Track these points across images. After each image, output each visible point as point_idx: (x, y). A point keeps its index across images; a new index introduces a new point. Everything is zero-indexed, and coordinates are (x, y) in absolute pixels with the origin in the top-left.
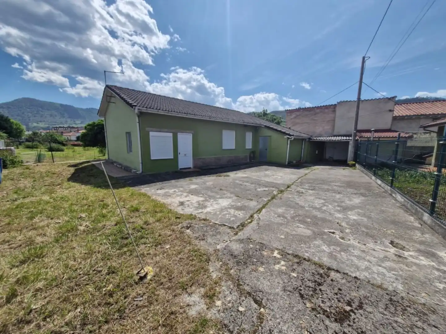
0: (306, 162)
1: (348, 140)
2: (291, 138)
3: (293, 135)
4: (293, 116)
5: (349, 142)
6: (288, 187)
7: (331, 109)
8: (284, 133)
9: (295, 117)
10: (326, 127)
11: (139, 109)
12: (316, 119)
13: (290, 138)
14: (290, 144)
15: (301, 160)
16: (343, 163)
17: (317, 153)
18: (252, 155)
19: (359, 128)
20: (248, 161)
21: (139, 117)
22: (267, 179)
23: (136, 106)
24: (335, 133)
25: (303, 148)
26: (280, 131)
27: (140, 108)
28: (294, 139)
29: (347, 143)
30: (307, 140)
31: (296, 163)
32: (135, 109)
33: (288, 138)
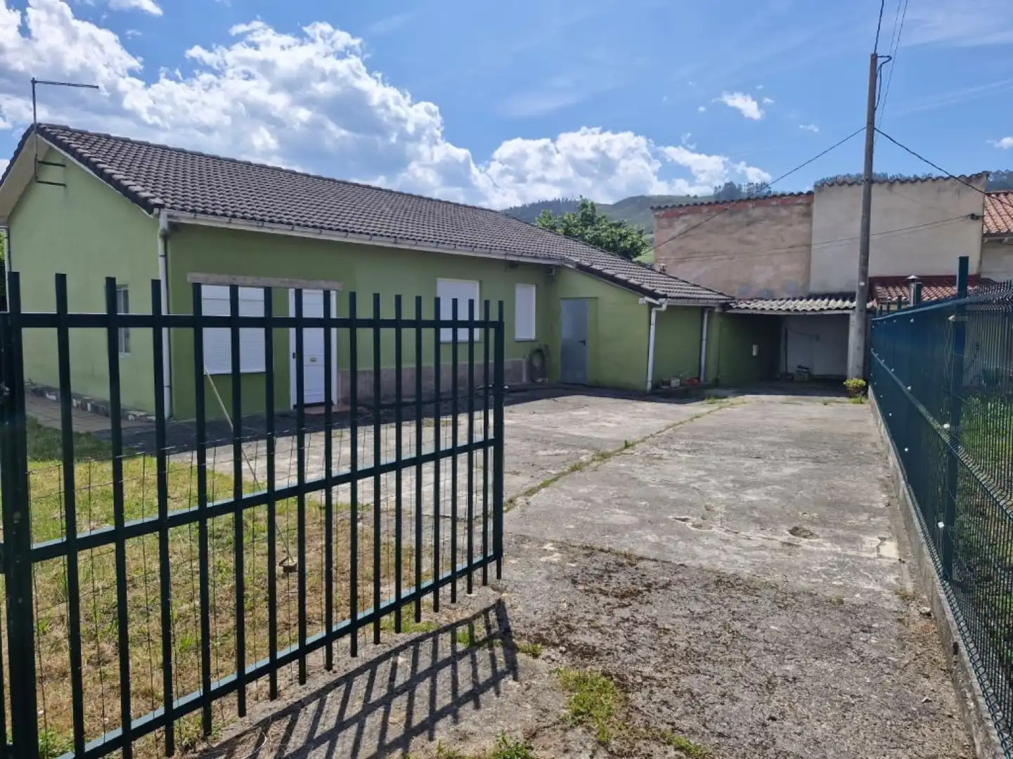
0: (717, 384)
1: (845, 312)
2: (660, 306)
3: (665, 296)
4: (680, 226)
5: (848, 315)
6: (627, 446)
7: (797, 209)
8: (638, 289)
9: (684, 234)
10: (785, 268)
11: (169, 216)
12: (752, 238)
13: (655, 305)
14: (656, 325)
15: (698, 379)
16: (832, 385)
17: (754, 353)
18: (537, 362)
19: (873, 271)
20: (524, 380)
21: (165, 237)
22: (575, 431)
23: (161, 206)
24: (814, 288)
25: (704, 337)
26: (625, 284)
27: (176, 213)
28: (668, 307)
29: (841, 320)
30: (717, 310)
31: (681, 385)
32: (158, 215)
33: (651, 305)
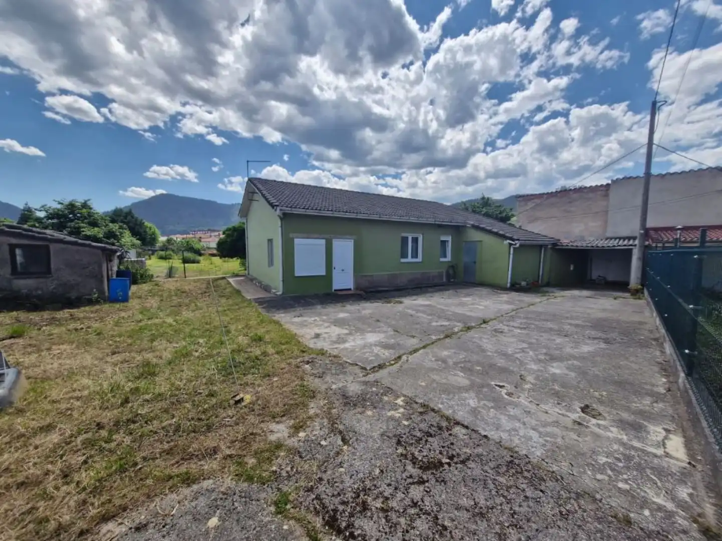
0: (548, 285)
1: (631, 247)
2: (515, 244)
3: (518, 240)
4: (531, 205)
5: (632, 249)
6: (485, 322)
7: (599, 193)
8: (504, 237)
9: (533, 208)
10: (592, 224)
11: (281, 210)
12: (572, 209)
13: (513, 244)
14: (513, 254)
15: (538, 281)
16: (621, 286)
17: (572, 269)
18: (451, 272)
19: (650, 224)
20: (444, 280)
21: (281, 219)
22: (459, 310)
23: (277, 206)
24: (609, 235)
25: (542, 260)
26: (497, 234)
27: (284, 208)
28: (521, 246)
29: (627, 253)
30: (549, 247)
31: (527, 285)
32: (276, 210)
33: (510, 245)
